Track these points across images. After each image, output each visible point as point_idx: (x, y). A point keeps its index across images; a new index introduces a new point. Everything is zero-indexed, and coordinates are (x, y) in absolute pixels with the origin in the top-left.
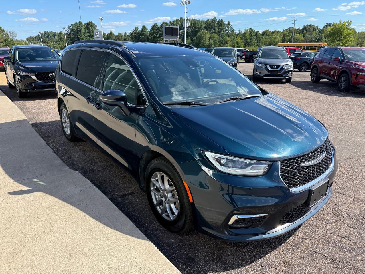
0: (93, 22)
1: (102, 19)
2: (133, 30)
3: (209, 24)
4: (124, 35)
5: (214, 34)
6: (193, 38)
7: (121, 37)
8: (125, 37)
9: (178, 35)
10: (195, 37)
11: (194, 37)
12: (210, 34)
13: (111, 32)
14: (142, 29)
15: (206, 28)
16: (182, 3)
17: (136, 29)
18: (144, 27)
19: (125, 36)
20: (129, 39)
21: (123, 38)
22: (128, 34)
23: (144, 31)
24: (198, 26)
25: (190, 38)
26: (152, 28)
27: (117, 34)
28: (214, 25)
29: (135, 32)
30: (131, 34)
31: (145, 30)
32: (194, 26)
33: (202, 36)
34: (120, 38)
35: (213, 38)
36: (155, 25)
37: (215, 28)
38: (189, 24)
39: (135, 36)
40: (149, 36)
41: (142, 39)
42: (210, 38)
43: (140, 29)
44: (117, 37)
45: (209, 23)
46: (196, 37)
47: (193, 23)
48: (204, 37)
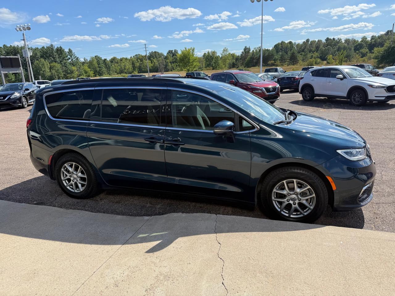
5: (54, 64)
9: (20, 66)
12: (49, 63)
15: (42, 57)
16: (18, 29)
28: (52, 53)
35: (54, 68)
37: (55, 56)
42: (50, 68)
45: (45, 51)
48: (42, 67)
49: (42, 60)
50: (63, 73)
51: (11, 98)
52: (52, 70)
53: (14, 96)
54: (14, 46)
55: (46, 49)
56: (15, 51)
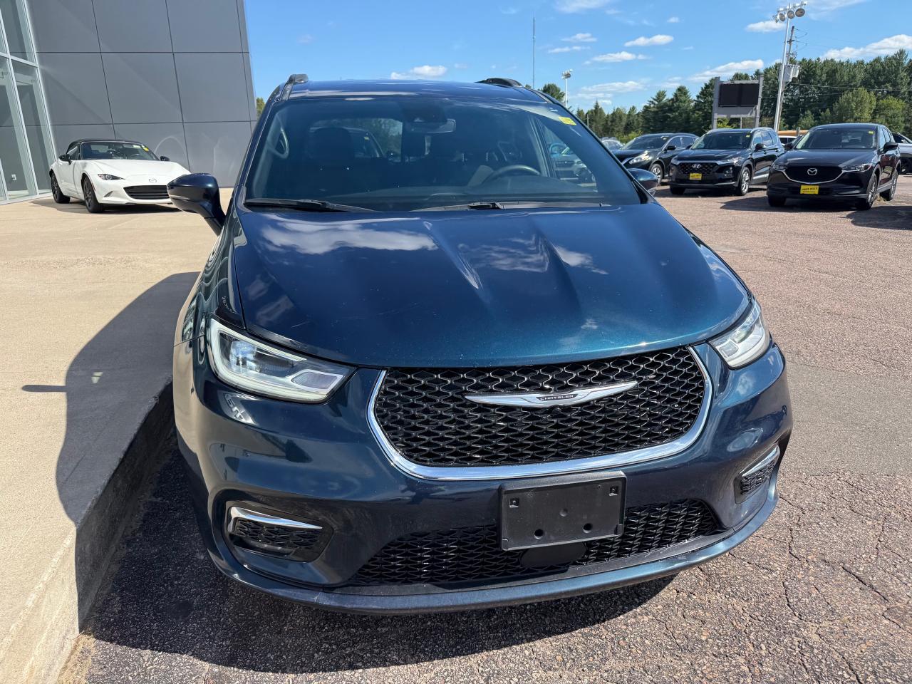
0: (558, 86)
1: (568, 76)
2: (652, 100)
3: (880, 71)
4: (627, 113)
5: (891, 100)
6: (822, 113)
7: (620, 118)
8: (629, 118)
9: (757, 104)
10: (828, 110)
11: (824, 110)
12: (878, 100)
13: (597, 106)
14: (676, 95)
15: (866, 84)
16: (778, 17)
17: (661, 95)
18: (682, 91)
19: (629, 115)
20: (638, 122)
21: (625, 119)
22: (639, 109)
23: (681, 102)
24: (842, 78)
25: (812, 112)
26: (702, 93)
27: (611, 112)
28: (896, 72)
29: (656, 103)
30: (647, 108)
31: (683, 98)
32: (827, 81)
33: (852, 107)
34: (617, 120)
35: (885, 112)
36: (711, 84)
37: (899, 81)
38: (798, 71)
39: (656, 113)
40: (691, 113)
41: (672, 121)
42: (875, 111)
43: (670, 96)
44: (610, 119)
45: (878, 67)
46: (831, 110)
47: (827, 73)
48: (856, 109)
49: (863, 91)
50: (903, 126)
51: (631, 162)
52: (878, 116)
53: (637, 159)
54: (810, 60)
55: (882, 65)
56: (808, 72)
